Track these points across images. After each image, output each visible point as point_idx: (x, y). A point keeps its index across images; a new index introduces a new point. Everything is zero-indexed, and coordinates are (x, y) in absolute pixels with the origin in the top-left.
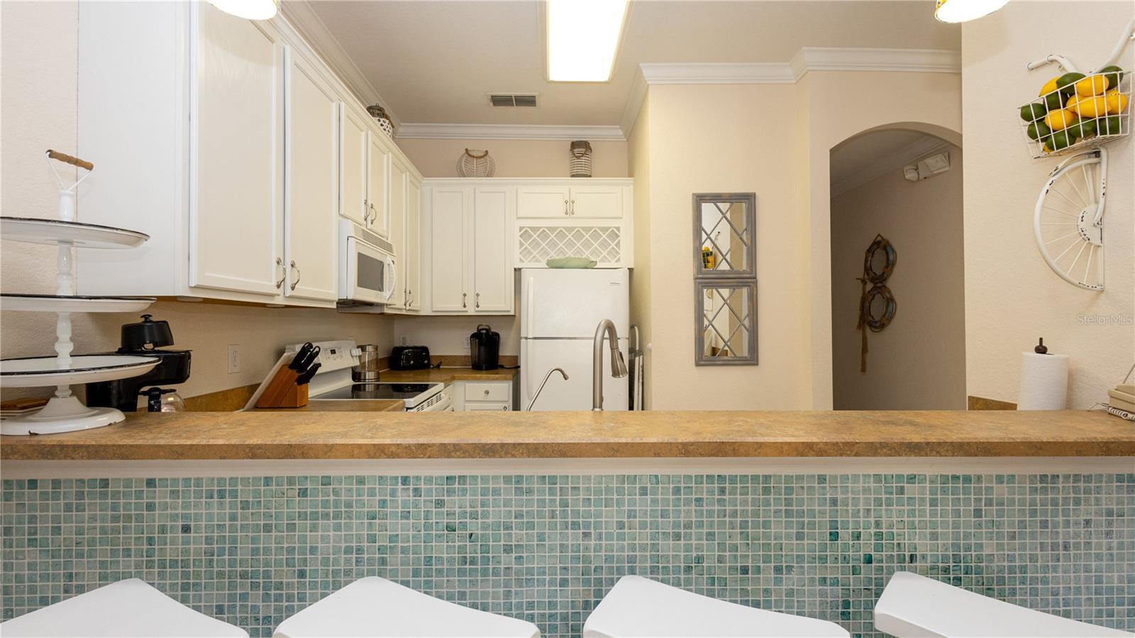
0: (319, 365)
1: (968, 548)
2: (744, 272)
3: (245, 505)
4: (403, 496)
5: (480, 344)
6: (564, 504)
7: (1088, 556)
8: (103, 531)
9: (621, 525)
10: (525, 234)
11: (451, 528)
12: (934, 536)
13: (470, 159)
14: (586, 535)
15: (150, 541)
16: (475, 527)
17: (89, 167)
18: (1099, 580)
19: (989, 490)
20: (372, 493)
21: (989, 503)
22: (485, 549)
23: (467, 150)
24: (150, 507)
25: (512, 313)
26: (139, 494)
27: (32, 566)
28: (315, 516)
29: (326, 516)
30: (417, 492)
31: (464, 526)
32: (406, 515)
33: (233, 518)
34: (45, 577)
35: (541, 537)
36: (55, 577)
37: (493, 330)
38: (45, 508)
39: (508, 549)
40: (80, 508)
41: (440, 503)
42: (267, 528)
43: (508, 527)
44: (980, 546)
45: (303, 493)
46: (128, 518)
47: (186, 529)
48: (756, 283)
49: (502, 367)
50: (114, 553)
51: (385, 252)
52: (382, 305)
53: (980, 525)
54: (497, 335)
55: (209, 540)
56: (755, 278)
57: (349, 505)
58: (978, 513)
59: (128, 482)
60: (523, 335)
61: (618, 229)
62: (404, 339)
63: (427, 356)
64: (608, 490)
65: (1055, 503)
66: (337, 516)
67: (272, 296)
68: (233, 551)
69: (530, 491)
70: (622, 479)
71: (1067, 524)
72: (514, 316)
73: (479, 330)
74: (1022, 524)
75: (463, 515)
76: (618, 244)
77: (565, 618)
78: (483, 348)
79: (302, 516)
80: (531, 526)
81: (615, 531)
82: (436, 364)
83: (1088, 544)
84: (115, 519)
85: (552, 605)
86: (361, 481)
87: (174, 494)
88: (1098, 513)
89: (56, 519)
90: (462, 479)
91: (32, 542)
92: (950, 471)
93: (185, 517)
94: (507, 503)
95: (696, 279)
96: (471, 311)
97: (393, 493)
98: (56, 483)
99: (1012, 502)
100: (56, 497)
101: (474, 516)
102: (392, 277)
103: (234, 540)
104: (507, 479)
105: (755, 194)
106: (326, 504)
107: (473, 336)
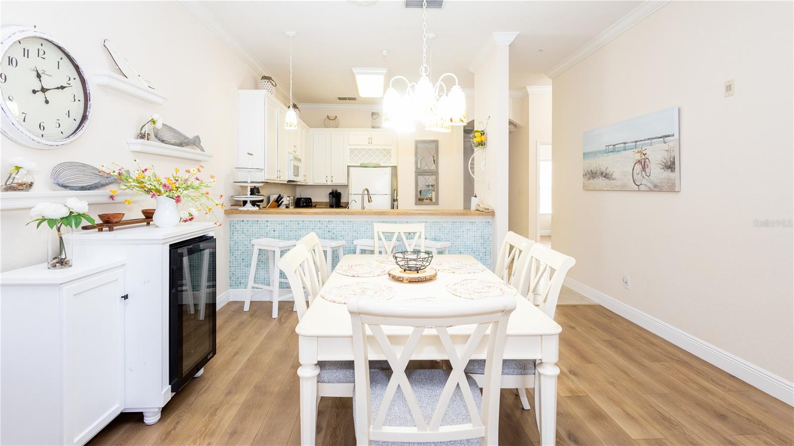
0: (283, 201)
1: (438, 237)
2: (434, 170)
3: (286, 226)
4: (319, 225)
5: (333, 197)
6: (353, 227)
7: (463, 238)
8: (257, 231)
9: (365, 231)
10: (352, 151)
11: (329, 232)
12: (431, 234)
13: (329, 120)
14: (357, 233)
15: (267, 233)
16: (334, 231)
17: (252, 155)
18: (465, 244)
19: (442, 225)
20: (313, 224)
21: (442, 227)
22: (336, 236)
23: (328, 116)
24: (267, 226)
25: (346, 184)
26: (265, 223)
27: (243, 238)
28: (301, 229)
29: (303, 229)
30: (322, 224)
31: (332, 231)
32: (320, 229)
33: (284, 229)
34: (245, 240)
35: (348, 234)
36: (247, 240)
37: (338, 191)
38: (245, 226)
39: (341, 236)
40: (253, 226)
41: (327, 226)
42: (291, 231)
43: (341, 231)
44: (440, 236)
45: (298, 224)
46: (262, 228)
47: (274, 231)
48: (438, 174)
49: (342, 207)
50: (260, 236)
51: (298, 162)
52: (297, 181)
53: (440, 232)
54: (340, 193)
55: (279, 233)
56: (438, 172)
57: (308, 226)
58: (440, 229)
59: (262, 221)
60: (350, 193)
61: (391, 149)
62: (301, 195)
63: (311, 202)
64: (362, 224)
65: (456, 227)
66: (305, 229)
67: (275, 180)
68: (284, 235)
69: (346, 224)
70: (366, 222)
71: (459, 232)
72: (347, 185)
73: (333, 191)
74: (449, 232)
75: (332, 229)
76: (391, 156)
77: (353, 250)
78: (334, 199)
79: (298, 228)
80: (346, 231)
81: (363, 232)
82: (314, 205)
83: (463, 236)
84: (260, 229)
85: (350, 248)
86: (310, 221)
87: (272, 224)
88: (465, 229)
89: (248, 228)
90: (332, 221)
91: (243, 233)
92: (434, 220)
93: (274, 228)
94: (341, 226)
95: (416, 172)
96: (329, 183)
97: (317, 224)
98: (248, 221)
99: (447, 227)
100: (248, 224)
101: (334, 229)
102: (302, 172)
103: (284, 233)
104: (341, 221)
105: (438, 141)
106: (303, 226)
107: (330, 194)
